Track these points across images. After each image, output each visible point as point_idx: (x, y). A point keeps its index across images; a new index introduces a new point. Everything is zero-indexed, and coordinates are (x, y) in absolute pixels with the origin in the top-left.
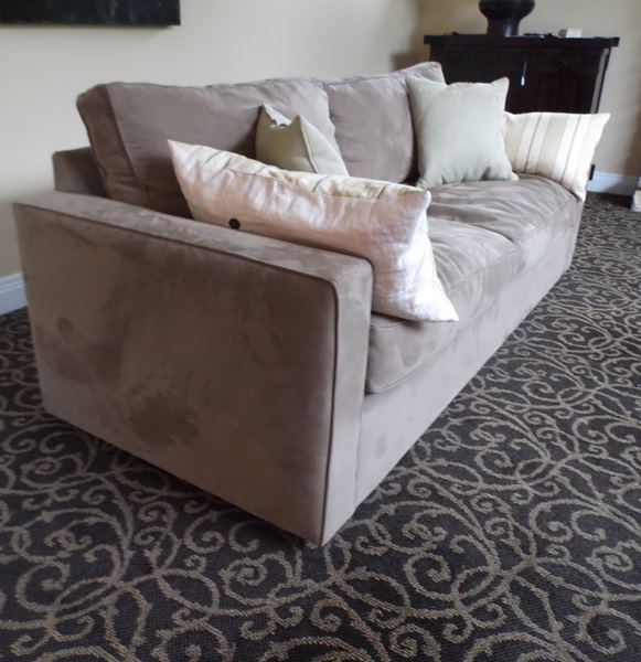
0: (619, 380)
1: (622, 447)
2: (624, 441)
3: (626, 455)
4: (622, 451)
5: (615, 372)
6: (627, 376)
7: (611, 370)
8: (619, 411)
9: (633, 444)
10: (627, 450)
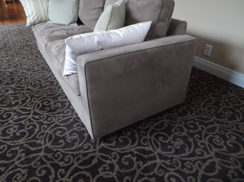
0: (22, 95)
1: (11, 80)
2: (11, 81)
3: (9, 79)
4: (10, 79)
5: (24, 97)
6: (20, 98)
7: (26, 97)
8: (16, 87)
9: (9, 82)
10: (10, 80)
